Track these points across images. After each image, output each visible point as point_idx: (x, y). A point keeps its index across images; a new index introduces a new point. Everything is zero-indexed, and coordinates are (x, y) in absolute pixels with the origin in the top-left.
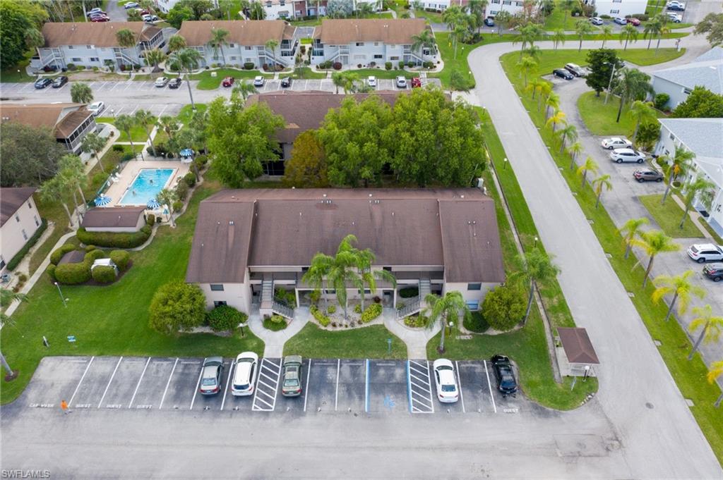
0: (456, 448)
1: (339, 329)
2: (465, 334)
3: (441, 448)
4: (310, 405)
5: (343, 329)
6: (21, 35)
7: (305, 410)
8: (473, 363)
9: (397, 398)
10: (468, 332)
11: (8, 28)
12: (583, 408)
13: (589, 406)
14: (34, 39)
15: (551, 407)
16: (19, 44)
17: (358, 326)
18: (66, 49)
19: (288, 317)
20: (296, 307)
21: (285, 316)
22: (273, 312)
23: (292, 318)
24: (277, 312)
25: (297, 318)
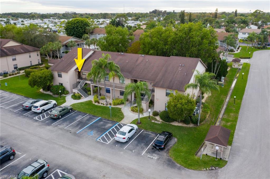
0: (102, 161)
1: (100, 105)
2: (159, 121)
3: (94, 158)
4: (56, 124)
5: (102, 105)
6: (85, 28)
7: (52, 124)
8: (151, 133)
9: (97, 133)
10: (161, 121)
11: (82, 25)
12: (203, 172)
13: (209, 173)
14: (88, 30)
15: (180, 164)
16: (83, 31)
17: (109, 106)
18: (97, 35)
19: (83, 96)
20: (91, 94)
21: (82, 95)
22: (77, 92)
23: (85, 97)
24: (79, 92)
25: (87, 98)
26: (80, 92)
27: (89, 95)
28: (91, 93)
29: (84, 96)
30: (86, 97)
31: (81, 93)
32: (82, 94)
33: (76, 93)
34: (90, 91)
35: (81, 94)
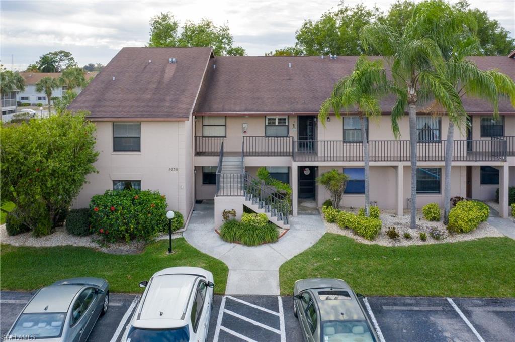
1: (405, 243)
19: (280, 223)
21: (274, 219)
23: (288, 226)
24: (255, 207)
26: (261, 207)
35: (268, 215)
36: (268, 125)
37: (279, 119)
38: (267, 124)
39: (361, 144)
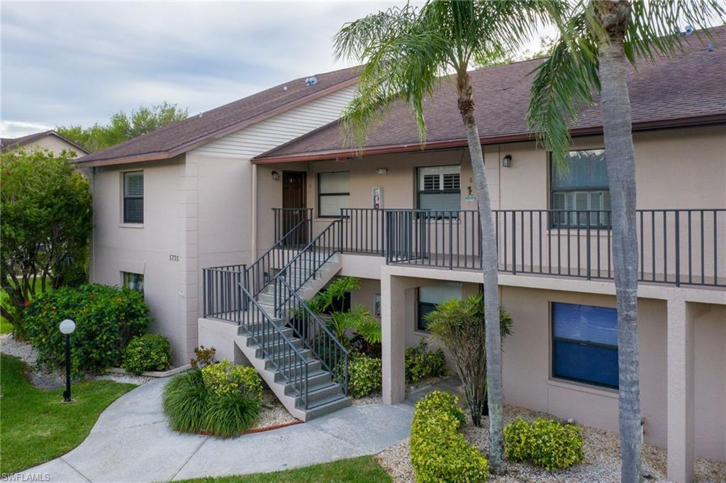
19: (289, 401)
20: (375, 391)
21: (279, 389)
22: (237, 349)
23: (302, 414)
24: (250, 352)
25: (334, 423)
26: (260, 354)
27: (353, 393)
28: (377, 369)
29: (300, 404)
30: (316, 410)
31: (269, 365)
32: (278, 378)
33: (226, 354)
34: (376, 351)
35: (269, 376)
36: (425, 192)
37: (446, 177)
38: (422, 188)
39: (604, 233)
